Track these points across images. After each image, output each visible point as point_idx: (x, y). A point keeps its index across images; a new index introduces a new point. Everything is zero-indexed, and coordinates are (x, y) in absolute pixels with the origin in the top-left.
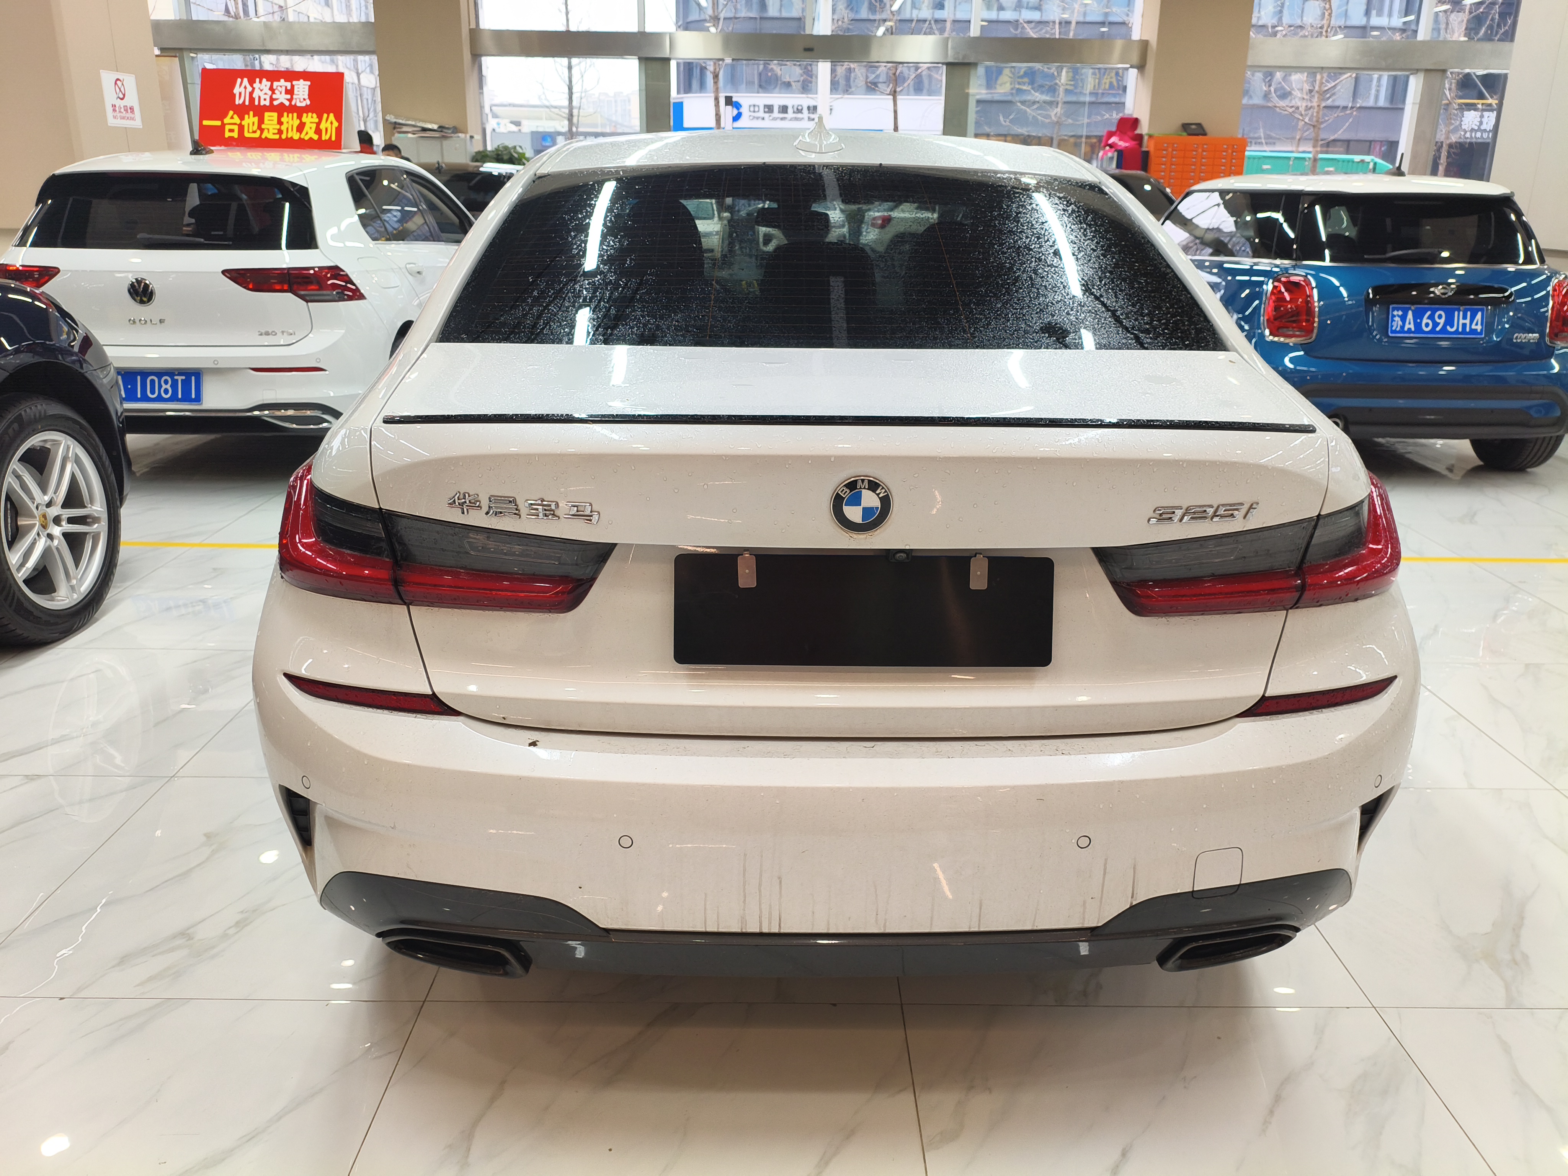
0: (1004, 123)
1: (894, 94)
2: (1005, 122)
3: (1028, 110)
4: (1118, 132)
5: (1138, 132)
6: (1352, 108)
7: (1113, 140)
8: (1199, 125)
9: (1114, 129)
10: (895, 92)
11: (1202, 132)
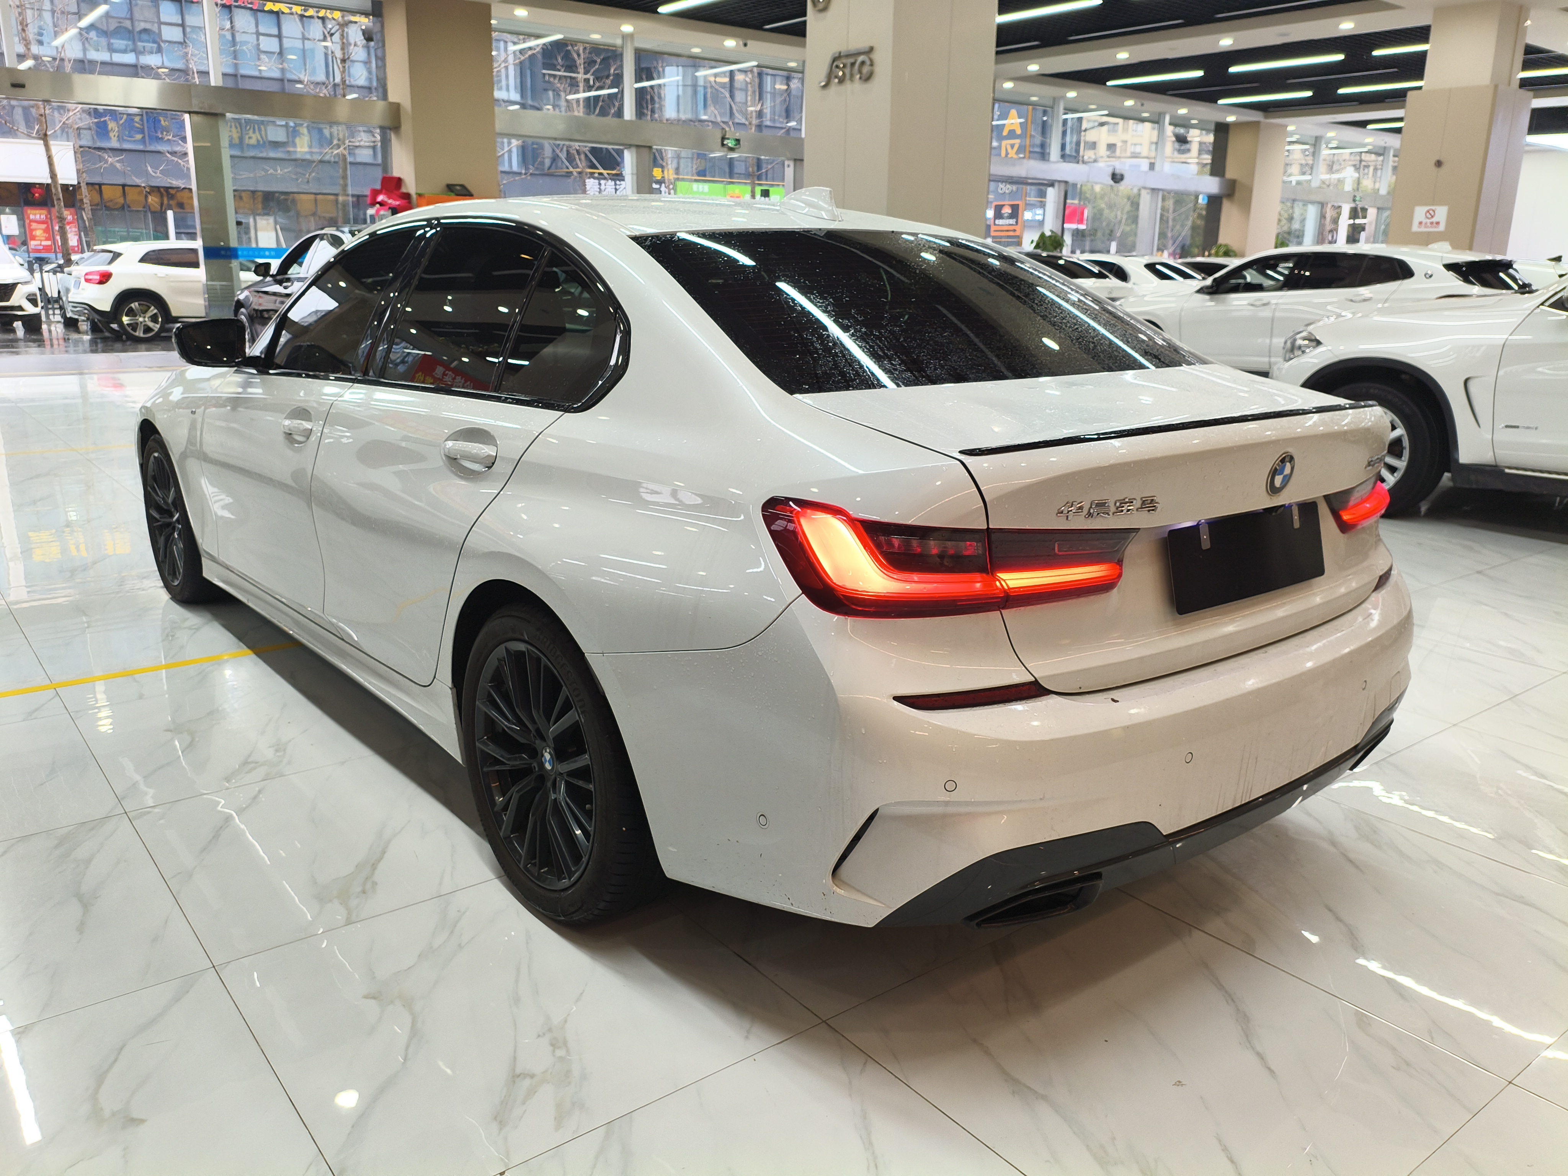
0: (153, 174)
1: (44, 137)
2: (155, 173)
3: (180, 161)
4: (384, 191)
5: (404, 190)
6: (525, 174)
7: (380, 198)
8: (462, 186)
9: (378, 186)
10: (46, 135)
11: (468, 193)
